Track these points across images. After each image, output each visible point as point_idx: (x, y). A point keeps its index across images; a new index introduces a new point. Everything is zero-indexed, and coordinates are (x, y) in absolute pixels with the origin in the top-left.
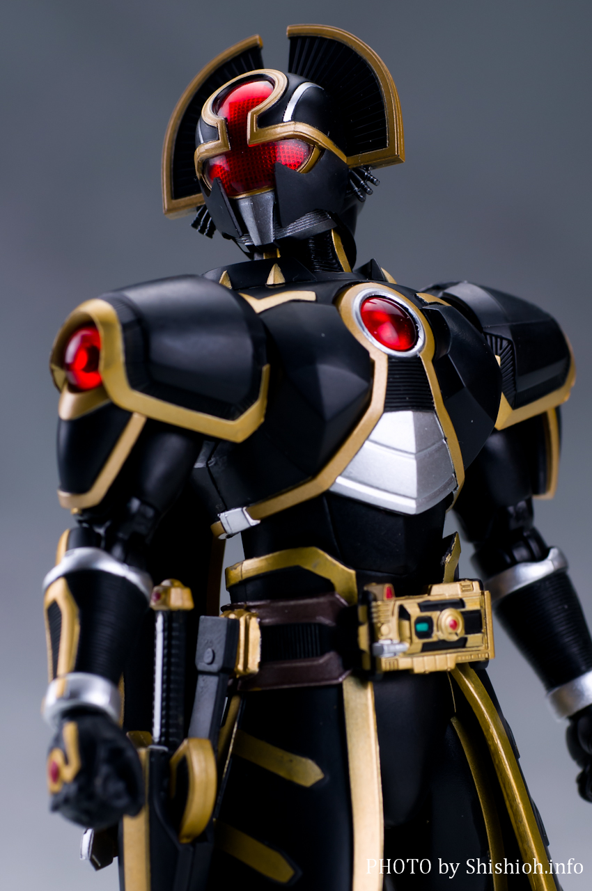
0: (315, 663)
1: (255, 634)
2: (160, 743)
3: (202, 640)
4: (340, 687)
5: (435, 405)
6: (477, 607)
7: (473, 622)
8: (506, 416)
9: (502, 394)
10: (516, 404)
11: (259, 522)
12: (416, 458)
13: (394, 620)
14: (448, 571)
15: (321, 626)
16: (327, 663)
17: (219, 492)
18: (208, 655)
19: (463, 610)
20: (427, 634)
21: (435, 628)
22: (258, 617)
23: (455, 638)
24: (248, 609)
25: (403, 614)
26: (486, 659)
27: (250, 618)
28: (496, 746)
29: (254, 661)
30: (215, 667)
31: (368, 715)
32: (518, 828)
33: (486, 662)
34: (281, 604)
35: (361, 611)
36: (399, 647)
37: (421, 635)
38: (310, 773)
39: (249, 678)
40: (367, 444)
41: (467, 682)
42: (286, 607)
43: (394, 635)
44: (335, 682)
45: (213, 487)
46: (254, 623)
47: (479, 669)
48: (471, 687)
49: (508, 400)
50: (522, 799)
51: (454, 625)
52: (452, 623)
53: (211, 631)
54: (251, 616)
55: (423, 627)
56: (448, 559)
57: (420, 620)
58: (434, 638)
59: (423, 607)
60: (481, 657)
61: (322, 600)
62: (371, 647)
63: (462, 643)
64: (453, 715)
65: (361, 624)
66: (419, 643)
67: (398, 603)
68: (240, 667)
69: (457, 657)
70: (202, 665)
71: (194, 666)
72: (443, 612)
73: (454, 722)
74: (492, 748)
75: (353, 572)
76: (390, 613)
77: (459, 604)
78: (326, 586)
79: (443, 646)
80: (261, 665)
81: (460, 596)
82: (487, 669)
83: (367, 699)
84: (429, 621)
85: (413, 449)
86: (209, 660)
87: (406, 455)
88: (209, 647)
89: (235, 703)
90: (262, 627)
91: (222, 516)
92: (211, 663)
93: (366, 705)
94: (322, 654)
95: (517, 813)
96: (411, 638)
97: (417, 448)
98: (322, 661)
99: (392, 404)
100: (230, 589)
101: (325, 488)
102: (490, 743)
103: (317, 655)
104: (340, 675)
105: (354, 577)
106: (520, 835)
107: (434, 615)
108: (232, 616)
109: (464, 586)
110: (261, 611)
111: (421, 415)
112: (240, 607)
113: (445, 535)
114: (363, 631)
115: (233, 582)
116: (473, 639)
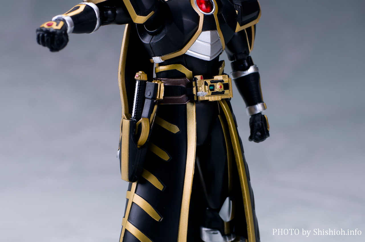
0: (180, 98)
1: (163, 88)
2: (133, 118)
3: (147, 88)
4: (186, 105)
5: (217, 28)
6: (227, 82)
7: (226, 86)
8: (239, 28)
9: (238, 22)
10: (241, 25)
11: (164, 61)
12: (211, 44)
13: (203, 86)
14: (220, 72)
15: (181, 87)
16: (183, 98)
17: (153, 51)
18: (148, 93)
19: (223, 83)
20: (213, 90)
21: (215, 88)
22: (164, 83)
23: (221, 91)
24: (161, 80)
25: (206, 84)
26: (231, 98)
27: (161, 83)
28: (230, 124)
29: (162, 96)
30: (150, 97)
31: (193, 114)
32: (234, 148)
33: (230, 99)
34: (171, 80)
35: (194, 83)
36: (205, 93)
37: (211, 90)
38: (176, 129)
39: (160, 101)
40: (197, 41)
41: (223, 105)
42: (172, 81)
43: (203, 90)
44: (185, 103)
45: (151, 49)
46: (162, 85)
47: (227, 101)
48: (224, 107)
49: (239, 24)
50: (236, 140)
51: (221, 87)
52: (220, 87)
53: (150, 87)
54: (162, 82)
55: (212, 88)
56: (220, 69)
57: (210, 86)
58: (215, 91)
59: (211, 82)
60: (228, 97)
61: (182, 79)
62: (197, 94)
63: (223, 93)
64: (219, 114)
65: (194, 87)
66: (210, 92)
67: (204, 81)
68: (158, 97)
69: (222, 97)
70: (146, 96)
71: (144, 96)
72: (217, 83)
73: (219, 116)
74: (229, 124)
75: (191, 72)
76: (202, 83)
77: (222, 81)
78: (183, 76)
79: (217, 93)
80: (164, 97)
81: (222, 79)
82: (230, 101)
83: (193, 109)
84: (213, 86)
85: (210, 42)
86: (149, 95)
87: (208, 44)
88: (149, 91)
89: (156, 107)
90: (165, 86)
91: (153, 58)
92: (150, 96)
93: (193, 111)
94: (182, 95)
95: (234, 144)
96: (208, 91)
97: (211, 41)
98: (181, 97)
99: (204, 29)
100: (157, 74)
101: (184, 53)
102: (228, 123)
103: (180, 95)
104: (186, 102)
105: (192, 73)
106: (235, 150)
107: (215, 84)
108: (156, 82)
109: (223, 76)
110: (165, 81)
111: (213, 31)
112: (158, 80)
113: (219, 61)
114: (194, 89)
115: (157, 72)
116: (226, 92)
